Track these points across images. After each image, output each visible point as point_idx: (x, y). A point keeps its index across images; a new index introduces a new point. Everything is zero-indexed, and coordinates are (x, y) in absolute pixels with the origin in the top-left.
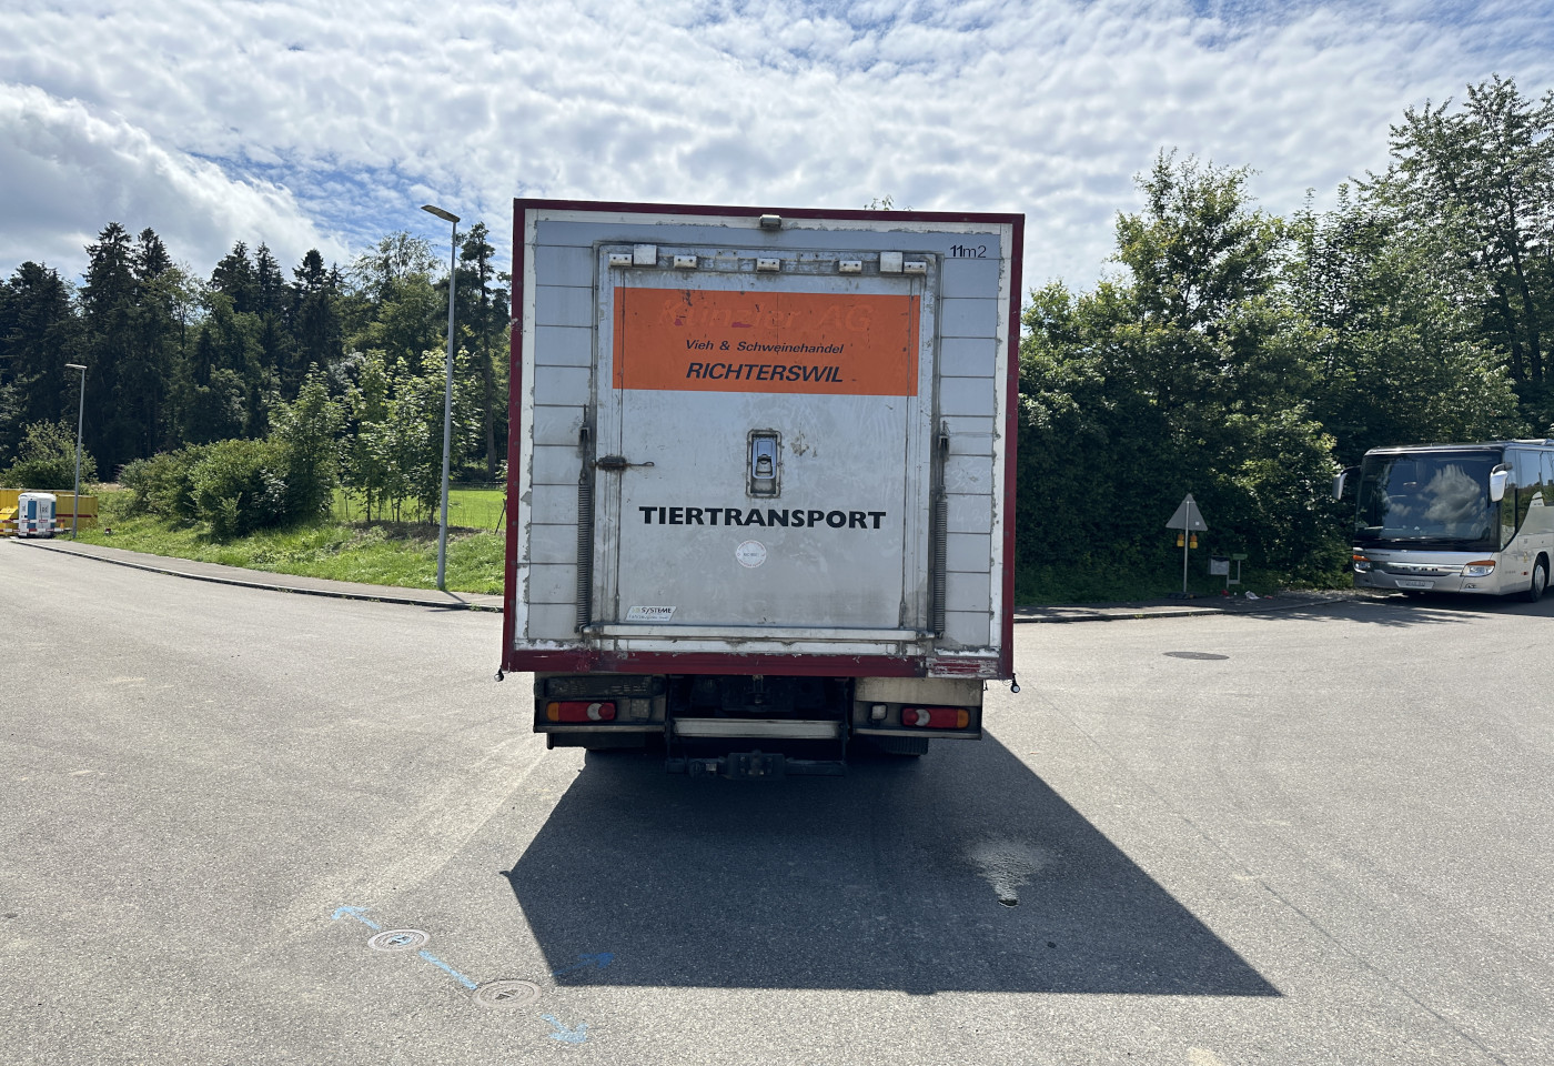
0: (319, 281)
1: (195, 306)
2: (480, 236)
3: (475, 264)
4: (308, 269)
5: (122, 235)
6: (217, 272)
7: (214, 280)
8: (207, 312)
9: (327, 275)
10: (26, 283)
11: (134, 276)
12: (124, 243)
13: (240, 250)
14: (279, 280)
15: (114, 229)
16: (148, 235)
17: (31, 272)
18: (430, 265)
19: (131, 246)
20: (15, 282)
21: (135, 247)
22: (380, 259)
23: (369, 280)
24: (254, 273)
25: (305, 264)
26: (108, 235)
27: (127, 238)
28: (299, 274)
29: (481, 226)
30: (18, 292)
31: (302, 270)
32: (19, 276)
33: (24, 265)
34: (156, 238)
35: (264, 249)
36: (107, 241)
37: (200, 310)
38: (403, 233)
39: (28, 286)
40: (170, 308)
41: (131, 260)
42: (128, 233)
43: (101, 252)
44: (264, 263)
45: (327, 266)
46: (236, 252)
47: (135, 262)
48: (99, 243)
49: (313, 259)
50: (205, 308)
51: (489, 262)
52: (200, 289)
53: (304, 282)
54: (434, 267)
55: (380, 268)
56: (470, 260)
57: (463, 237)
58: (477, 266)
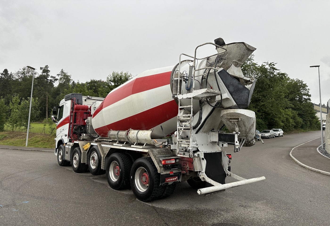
0: (7, 76)
2: (47, 68)
25: (4, 72)
28: (2, 74)
49: (6, 71)
51: (49, 73)
53: (3, 76)
54: (36, 74)
55: (22, 74)
56: (44, 73)
57: (43, 68)
58: (46, 74)
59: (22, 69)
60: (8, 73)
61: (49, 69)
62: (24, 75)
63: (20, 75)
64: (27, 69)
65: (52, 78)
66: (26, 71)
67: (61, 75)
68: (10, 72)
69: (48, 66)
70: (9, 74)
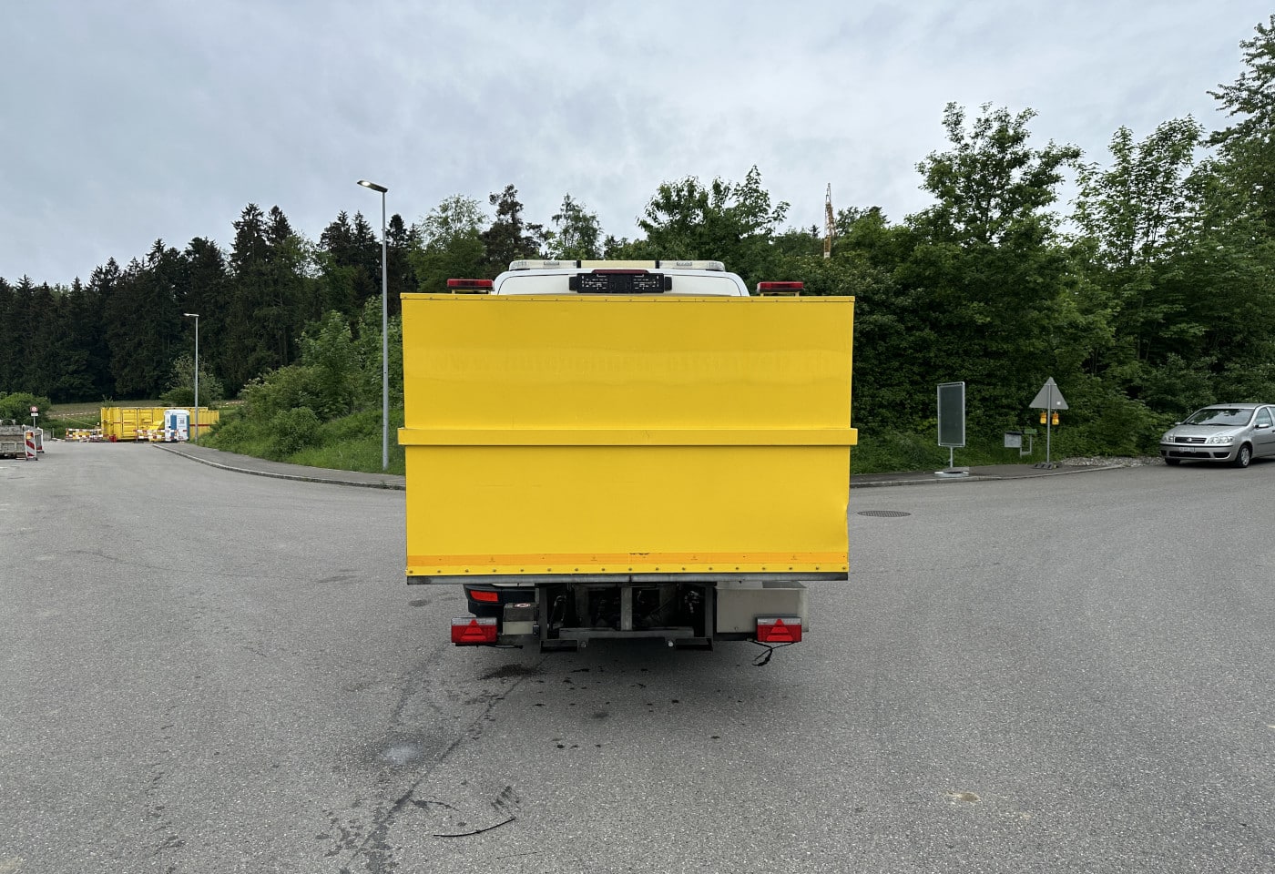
1: (309, 263)
2: (512, 195)
3: (508, 218)
4: (393, 230)
5: (258, 212)
6: (324, 236)
10: (196, 252)
11: (267, 243)
12: (259, 218)
13: (343, 218)
15: (252, 209)
16: (275, 211)
17: (199, 245)
18: (479, 220)
19: (264, 219)
20: (188, 253)
22: (441, 218)
23: (434, 235)
24: (353, 234)
25: (391, 226)
26: (248, 213)
27: (261, 215)
28: (387, 234)
29: (511, 187)
30: (190, 260)
31: (389, 230)
32: (190, 248)
33: (194, 240)
34: (281, 213)
35: (359, 216)
36: (247, 218)
39: (197, 255)
40: (293, 265)
41: (264, 231)
42: (261, 211)
43: (243, 226)
44: (361, 227)
45: (407, 226)
46: (340, 219)
47: (267, 232)
48: (242, 220)
49: (397, 221)
51: (519, 215)
52: (311, 250)
53: (391, 240)
54: (482, 223)
55: (441, 225)
56: (504, 214)
57: (498, 197)
58: (510, 221)
60: (404, 228)
61: (518, 199)
62: (447, 229)
63: (434, 229)
64: (454, 205)
65: (532, 231)
67: (566, 218)
68: (411, 225)
69: (515, 189)
70: (406, 230)
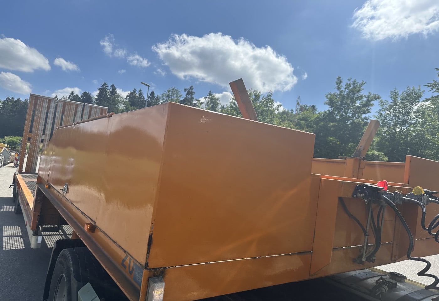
0: (153, 99)
1: (121, 104)
2: (192, 89)
3: (190, 96)
4: (151, 96)
5: (107, 86)
6: (127, 96)
7: (126, 98)
8: (124, 106)
9: (155, 98)
10: (84, 96)
11: (108, 96)
12: (107, 88)
13: (135, 91)
14: (143, 98)
15: (105, 84)
16: (113, 86)
17: (86, 94)
18: (180, 96)
19: (108, 88)
20: (82, 96)
21: (109, 88)
22: (167, 94)
23: (164, 100)
24: (137, 96)
25: (150, 95)
26: (103, 86)
27: (108, 87)
28: (149, 97)
29: (192, 87)
31: (149, 96)
32: (82, 95)
33: (84, 92)
34: (114, 87)
35: (140, 91)
36: (103, 87)
37: (122, 105)
38: (174, 88)
39: (84, 98)
40: (116, 104)
41: (108, 92)
42: (108, 85)
43: (101, 90)
44: (140, 94)
45: (156, 95)
46: (133, 91)
47: (109, 93)
48: (101, 88)
49: (152, 93)
50: (123, 104)
51: (193, 96)
52: (122, 100)
53: (150, 100)
54: (180, 97)
55: (167, 97)
56: (188, 95)
57: (187, 89)
58: (190, 97)
59: (167, 92)
60: (155, 96)
61: (193, 91)
62: (169, 98)
63: (164, 98)
64: (172, 91)
65: (196, 101)
66: (170, 93)
67: (209, 98)
68: (157, 95)
69: (193, 87)
